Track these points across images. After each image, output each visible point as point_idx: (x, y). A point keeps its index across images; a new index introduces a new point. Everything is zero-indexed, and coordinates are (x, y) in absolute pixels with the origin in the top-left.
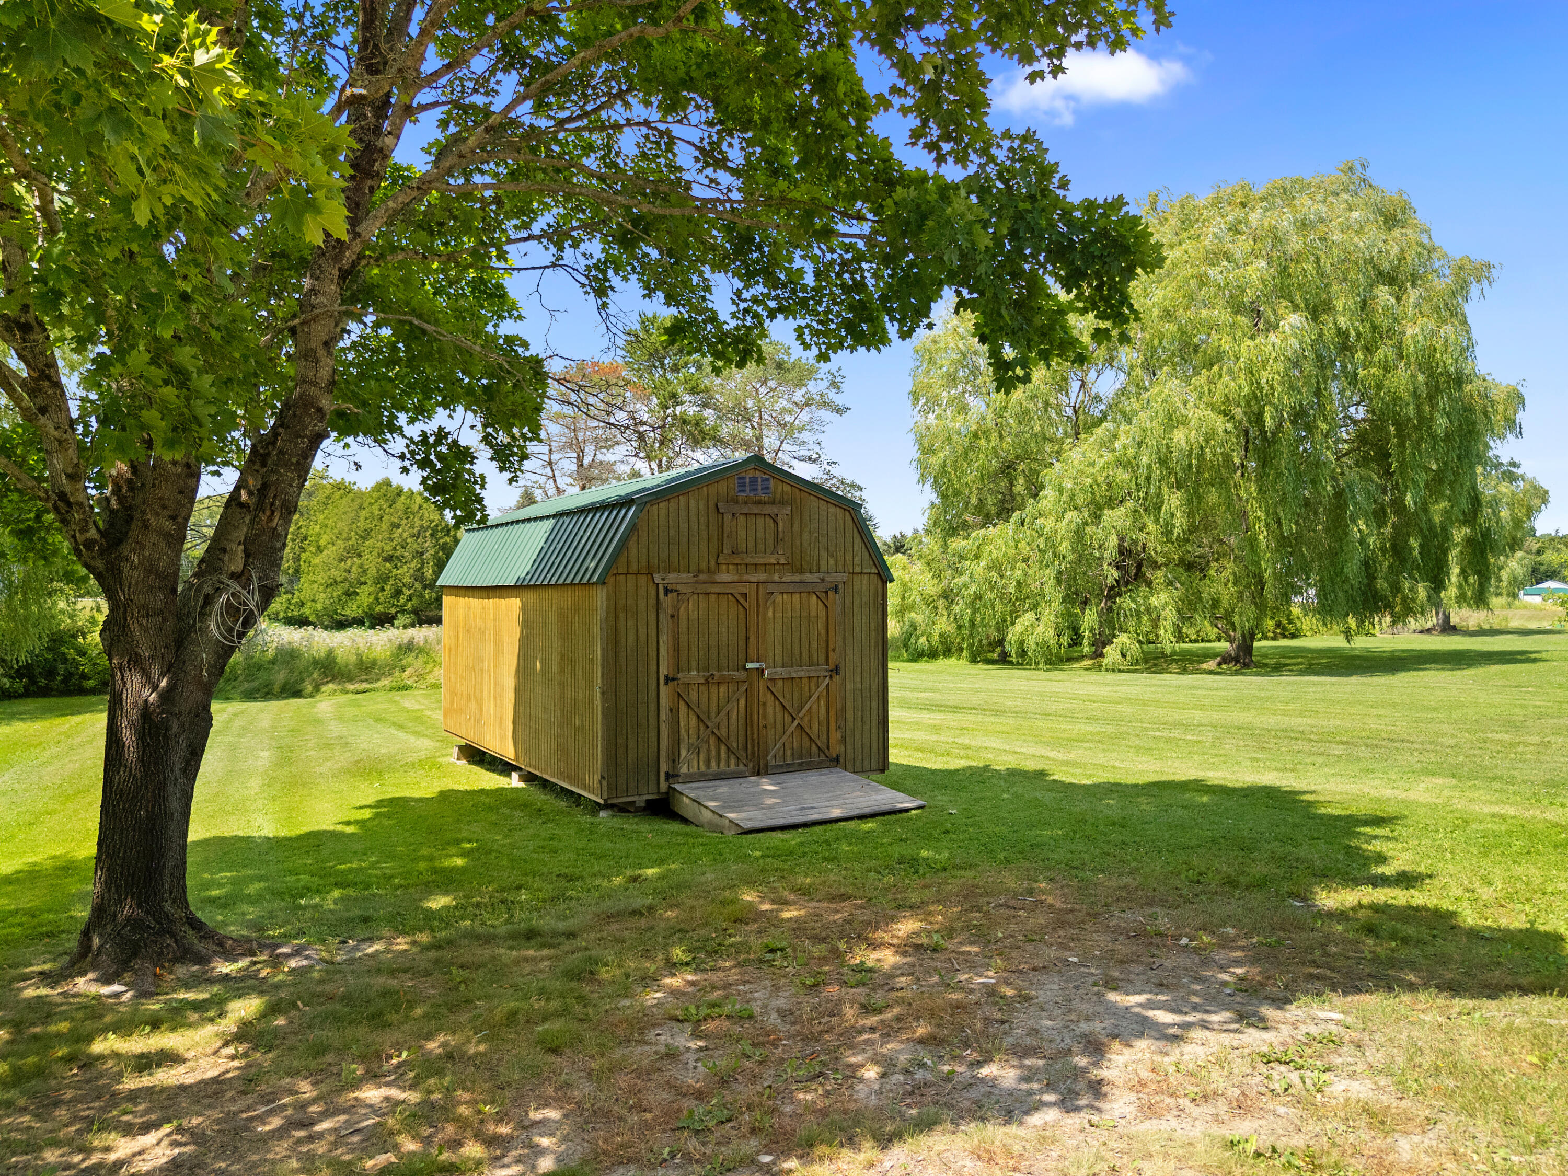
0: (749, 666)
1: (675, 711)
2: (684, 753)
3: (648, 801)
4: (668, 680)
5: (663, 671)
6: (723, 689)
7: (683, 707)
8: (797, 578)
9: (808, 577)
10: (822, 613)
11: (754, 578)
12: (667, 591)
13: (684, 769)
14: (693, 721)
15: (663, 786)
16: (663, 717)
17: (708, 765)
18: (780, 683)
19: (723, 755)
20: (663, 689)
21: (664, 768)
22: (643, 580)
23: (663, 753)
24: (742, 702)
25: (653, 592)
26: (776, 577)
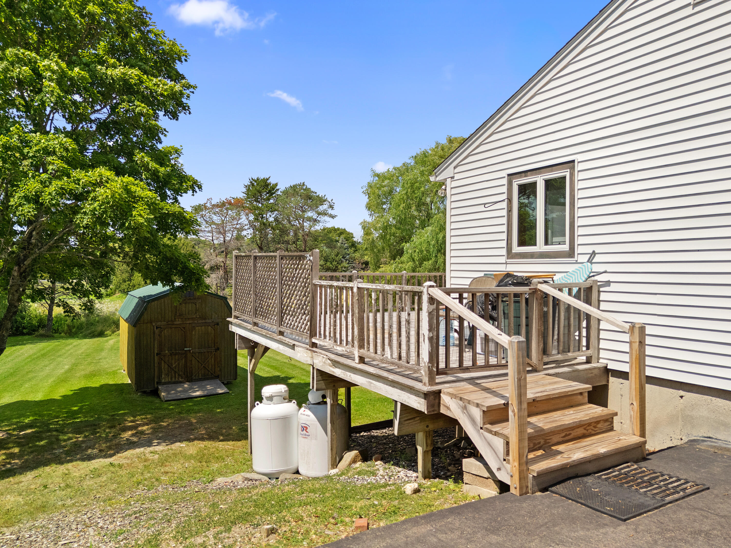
0: (185, 349)
1: (160, 364)
2: (163, 376)
3: (151, 391)
4: (157, 354)
5: (156, 351)
6: (177, 357)
7: (163, 362)
8: (204, 321)
9: (207, 321)
10: (213, 332)
11: (188, 322)
12: (157, 328)
13: (163, 381)
14: (166, 366)
15: (156, 386)
16: (156, 365)
17: (171, 378)
18: (197, 354)
19: (177, 376)
20: (156, 358)
21: (156, 380)
22: (149, 325)
23: (156, 376)
24: (184, 360)
25: (152, 328)
26: (196, 322)
